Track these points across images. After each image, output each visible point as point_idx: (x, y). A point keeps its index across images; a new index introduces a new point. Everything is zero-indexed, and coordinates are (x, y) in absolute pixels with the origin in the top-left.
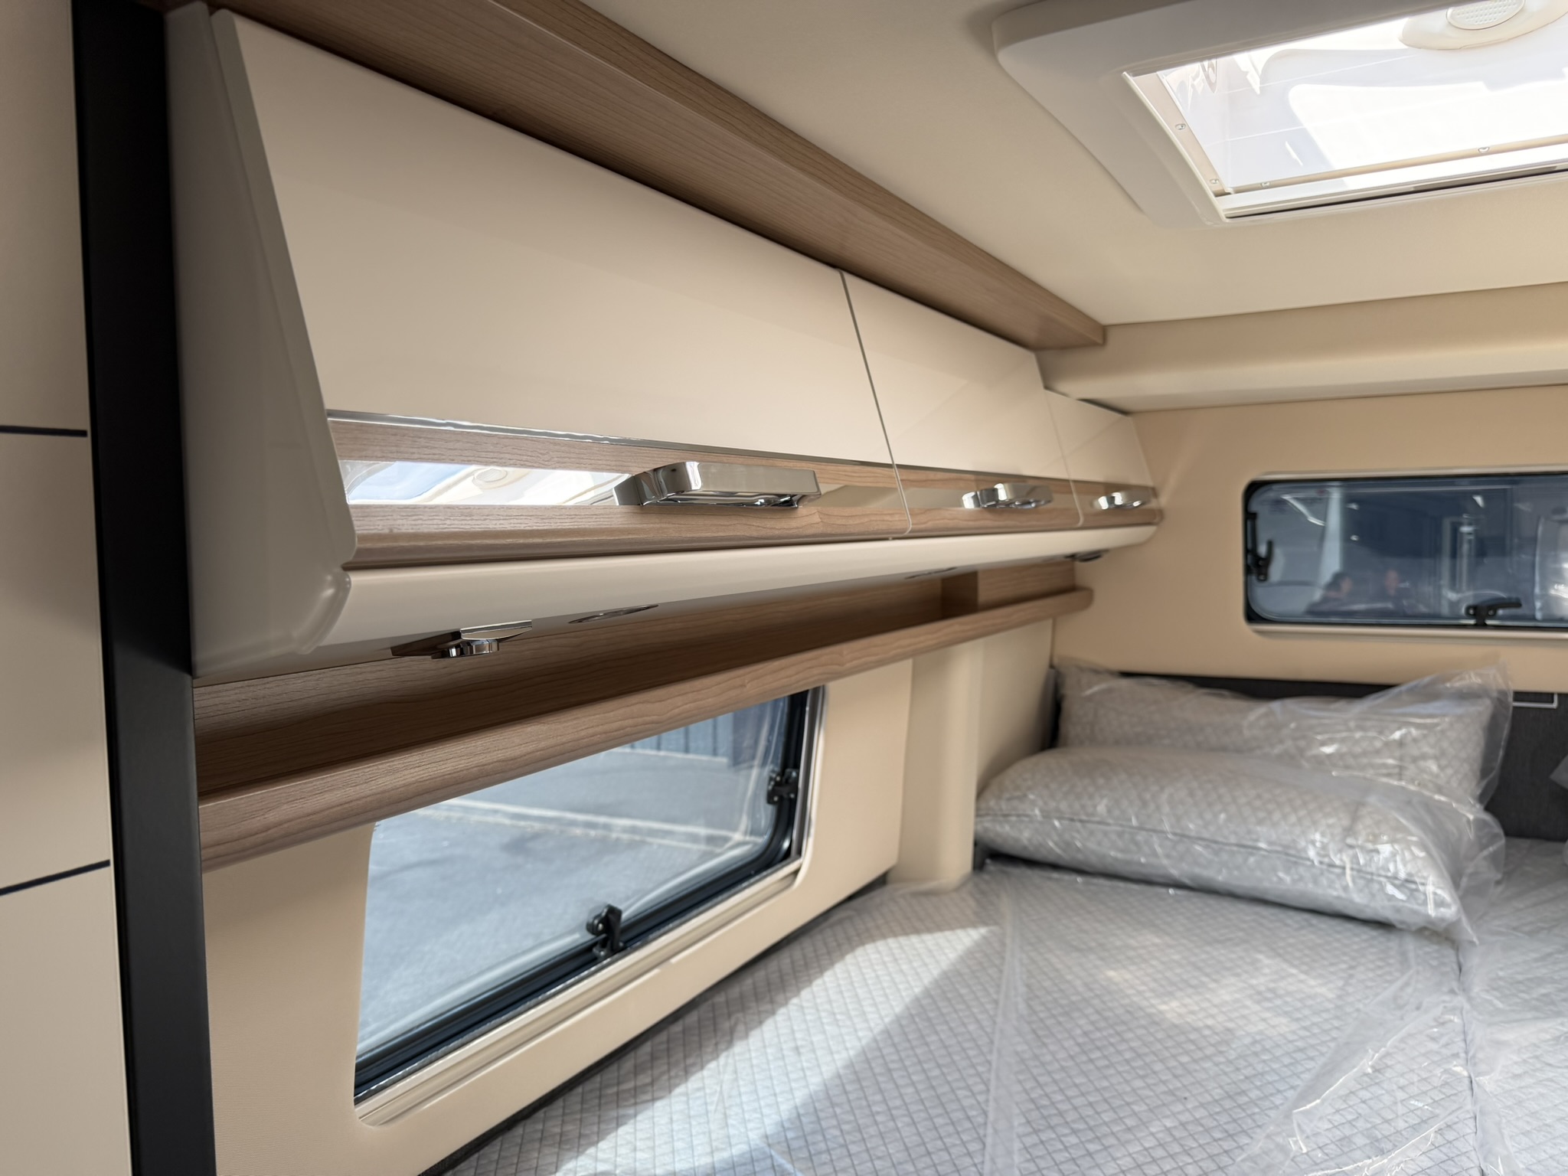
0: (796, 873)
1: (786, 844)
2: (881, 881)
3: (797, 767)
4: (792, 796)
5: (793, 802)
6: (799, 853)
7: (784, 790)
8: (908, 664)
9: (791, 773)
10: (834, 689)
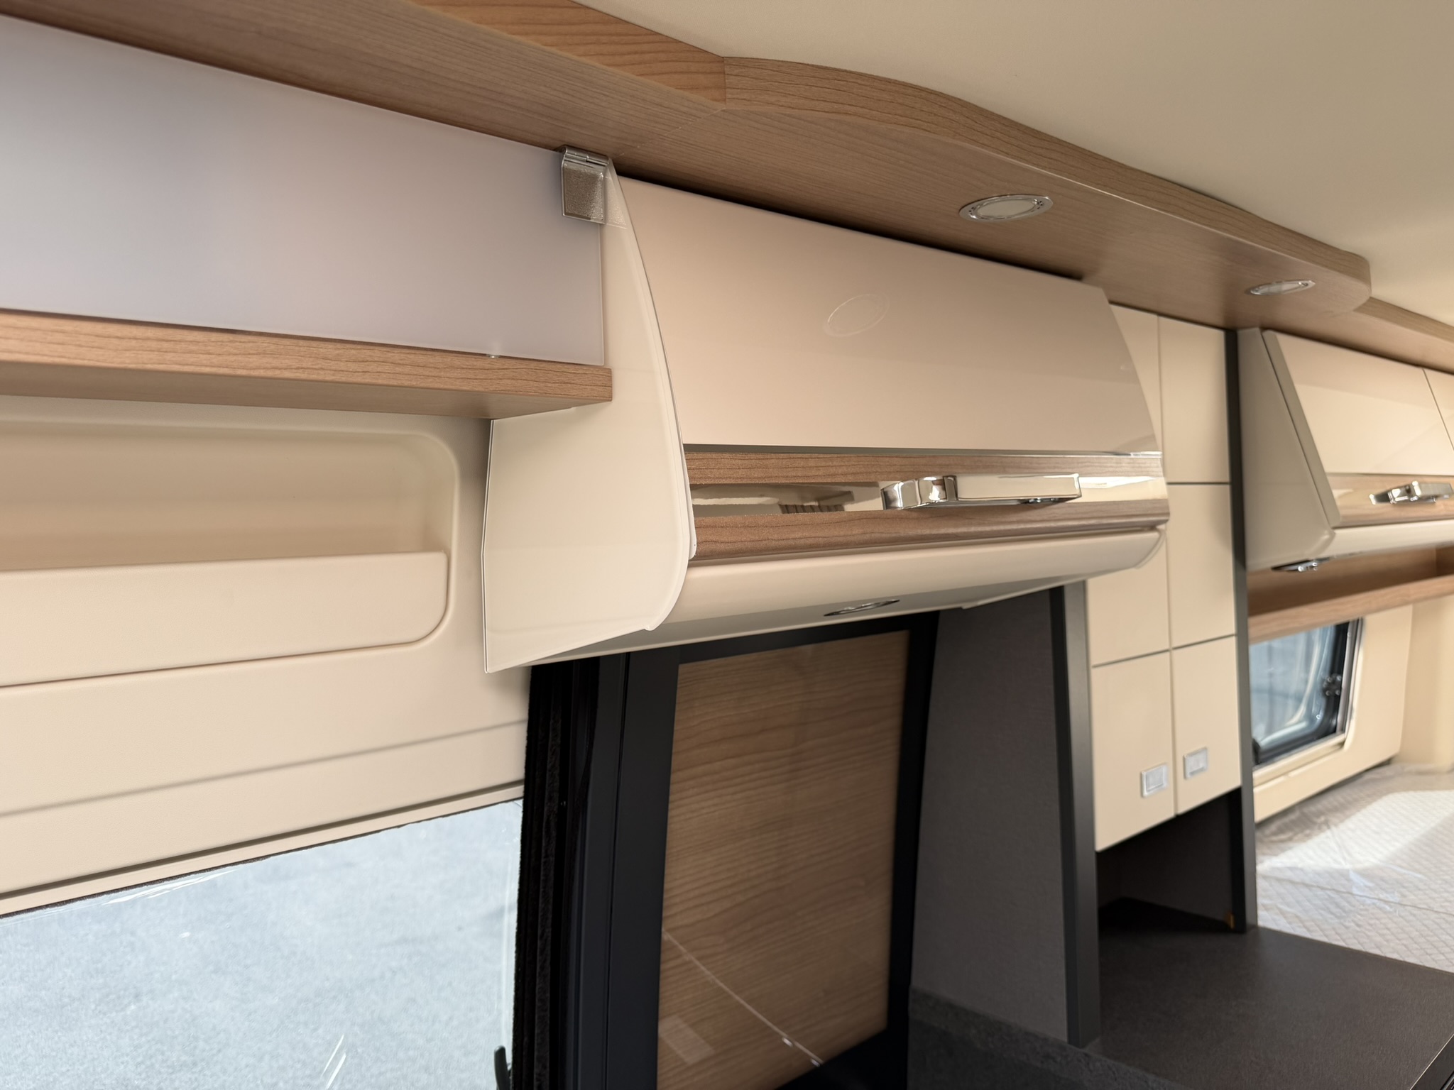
0: (1342, 744)
1: (1334, 722)
2: (1387, 763)
3: (1341, 673)
4: (1337, 693)
5: (1338, 697)
6: (1343, 730)
7: (1335, 687)
8: (1409, 609)
9: (1336, 678)
10: (1371, 621)
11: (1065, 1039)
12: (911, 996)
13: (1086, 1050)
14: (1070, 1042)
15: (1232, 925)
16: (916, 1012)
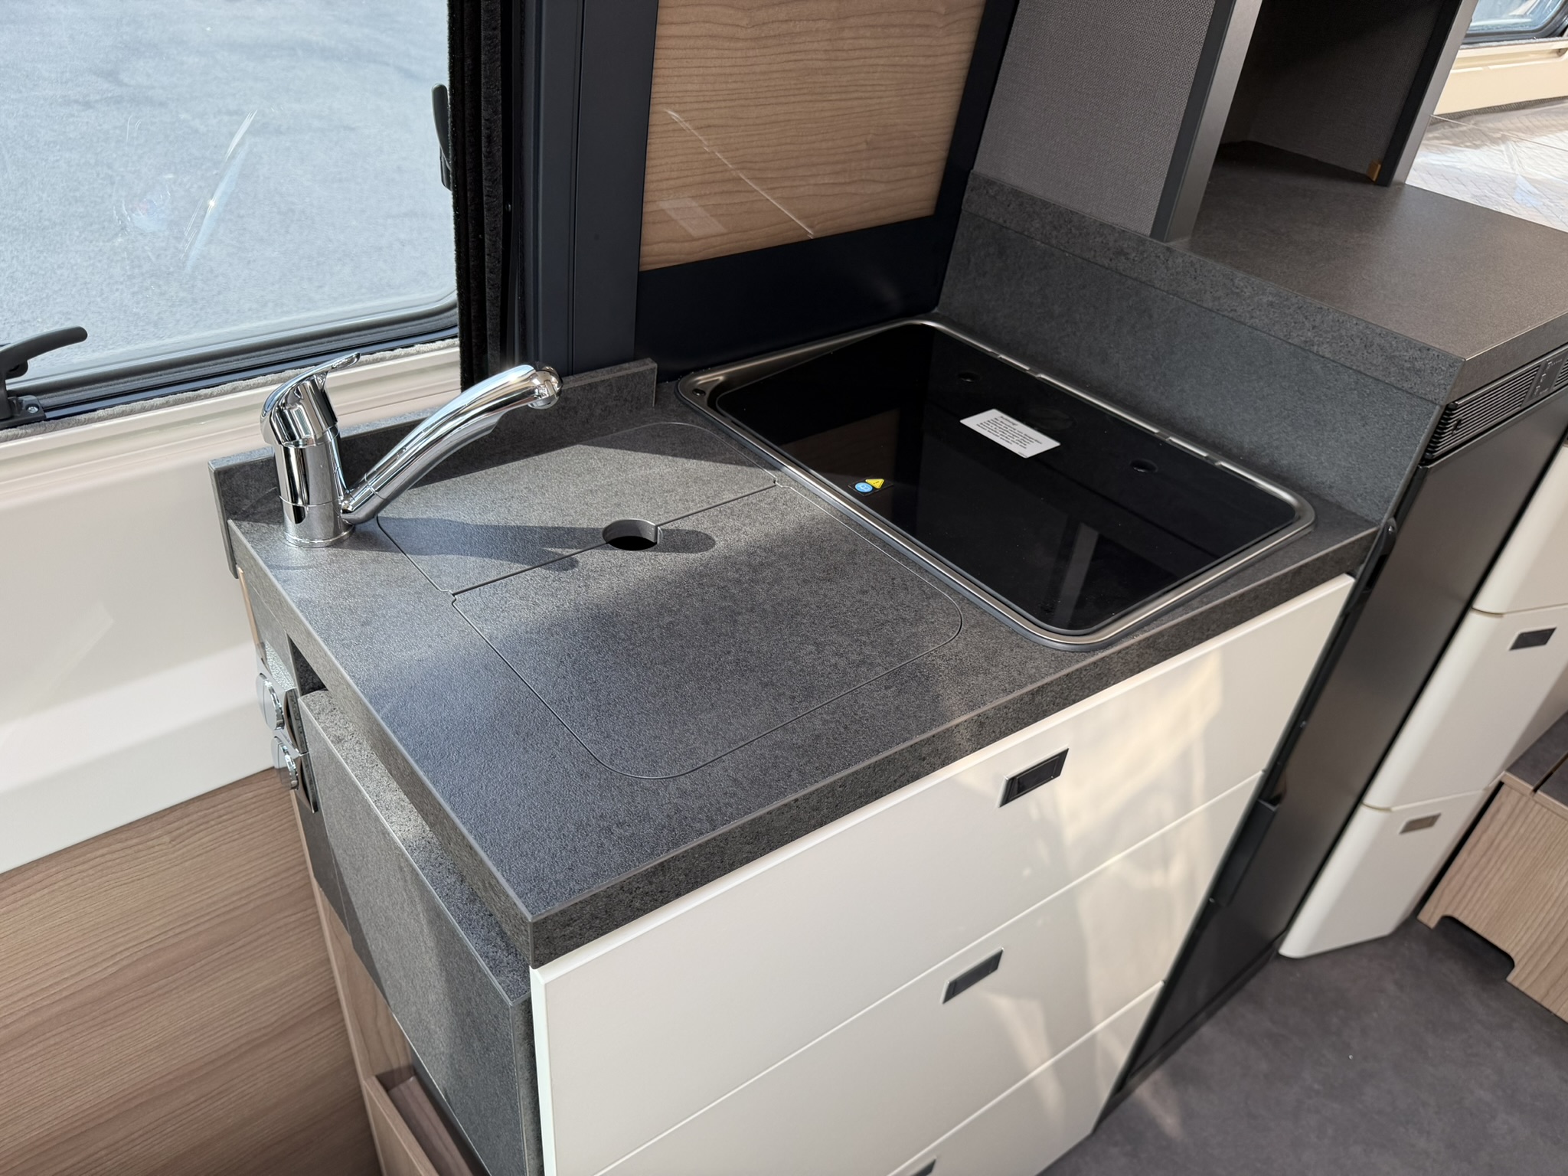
11: (1148, 232)
12: (970, 183)
13: (1171, 244)
14: (1152, 235)
15: (1374, 179)
16: (972, 204)
